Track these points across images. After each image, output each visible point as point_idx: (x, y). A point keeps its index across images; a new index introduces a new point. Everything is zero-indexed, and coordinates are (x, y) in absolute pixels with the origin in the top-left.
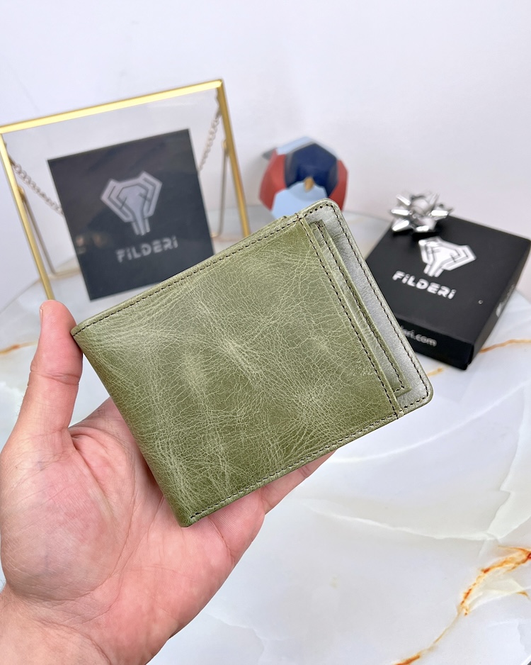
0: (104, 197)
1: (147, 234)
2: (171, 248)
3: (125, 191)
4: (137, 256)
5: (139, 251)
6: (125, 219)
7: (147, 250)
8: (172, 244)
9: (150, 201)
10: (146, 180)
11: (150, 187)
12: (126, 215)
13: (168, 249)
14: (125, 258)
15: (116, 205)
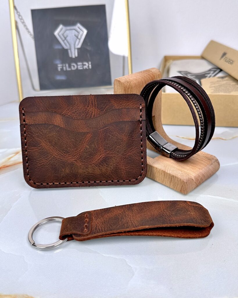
0: (56, 33)
1: (76, 57)
2: (87, 68)
3: (68, 32)
4: (68, 69)
5: (70, 66)
6: (66, 47)
7: (74, 67)
8: (88, 66)
9: (80, 39)
10: (79, 28)
11: (81, 33)
12: (66, 45)
13: (86, 69)
14: (62, 69)
15: (61, 38)
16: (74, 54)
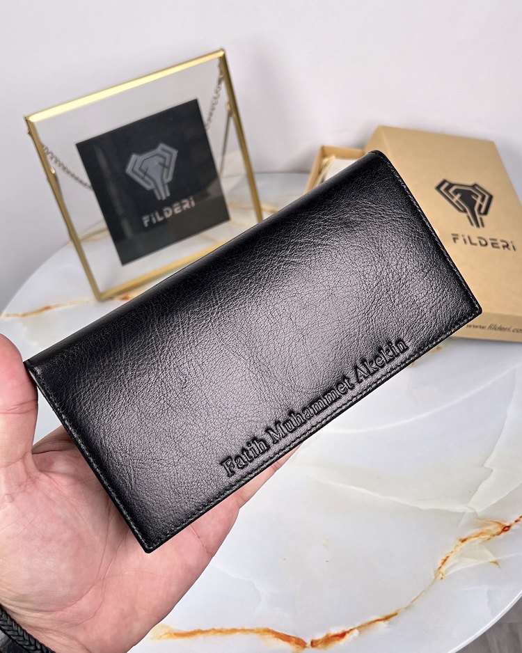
0: (128, 170)
1: (168, 199)
2: (189, 207)
3: (147, 162)
4: (160, 219)
5: (162, 214)
6: (147, 187)
7: (168, 213)
8: (190, 204)
9: (168, 168)
10: (163, 150)
11: (168, 156)
12: (149, 184)
13: (187, 209)
14: (150, 222)
15: (139, 176)
16: (163, 193)
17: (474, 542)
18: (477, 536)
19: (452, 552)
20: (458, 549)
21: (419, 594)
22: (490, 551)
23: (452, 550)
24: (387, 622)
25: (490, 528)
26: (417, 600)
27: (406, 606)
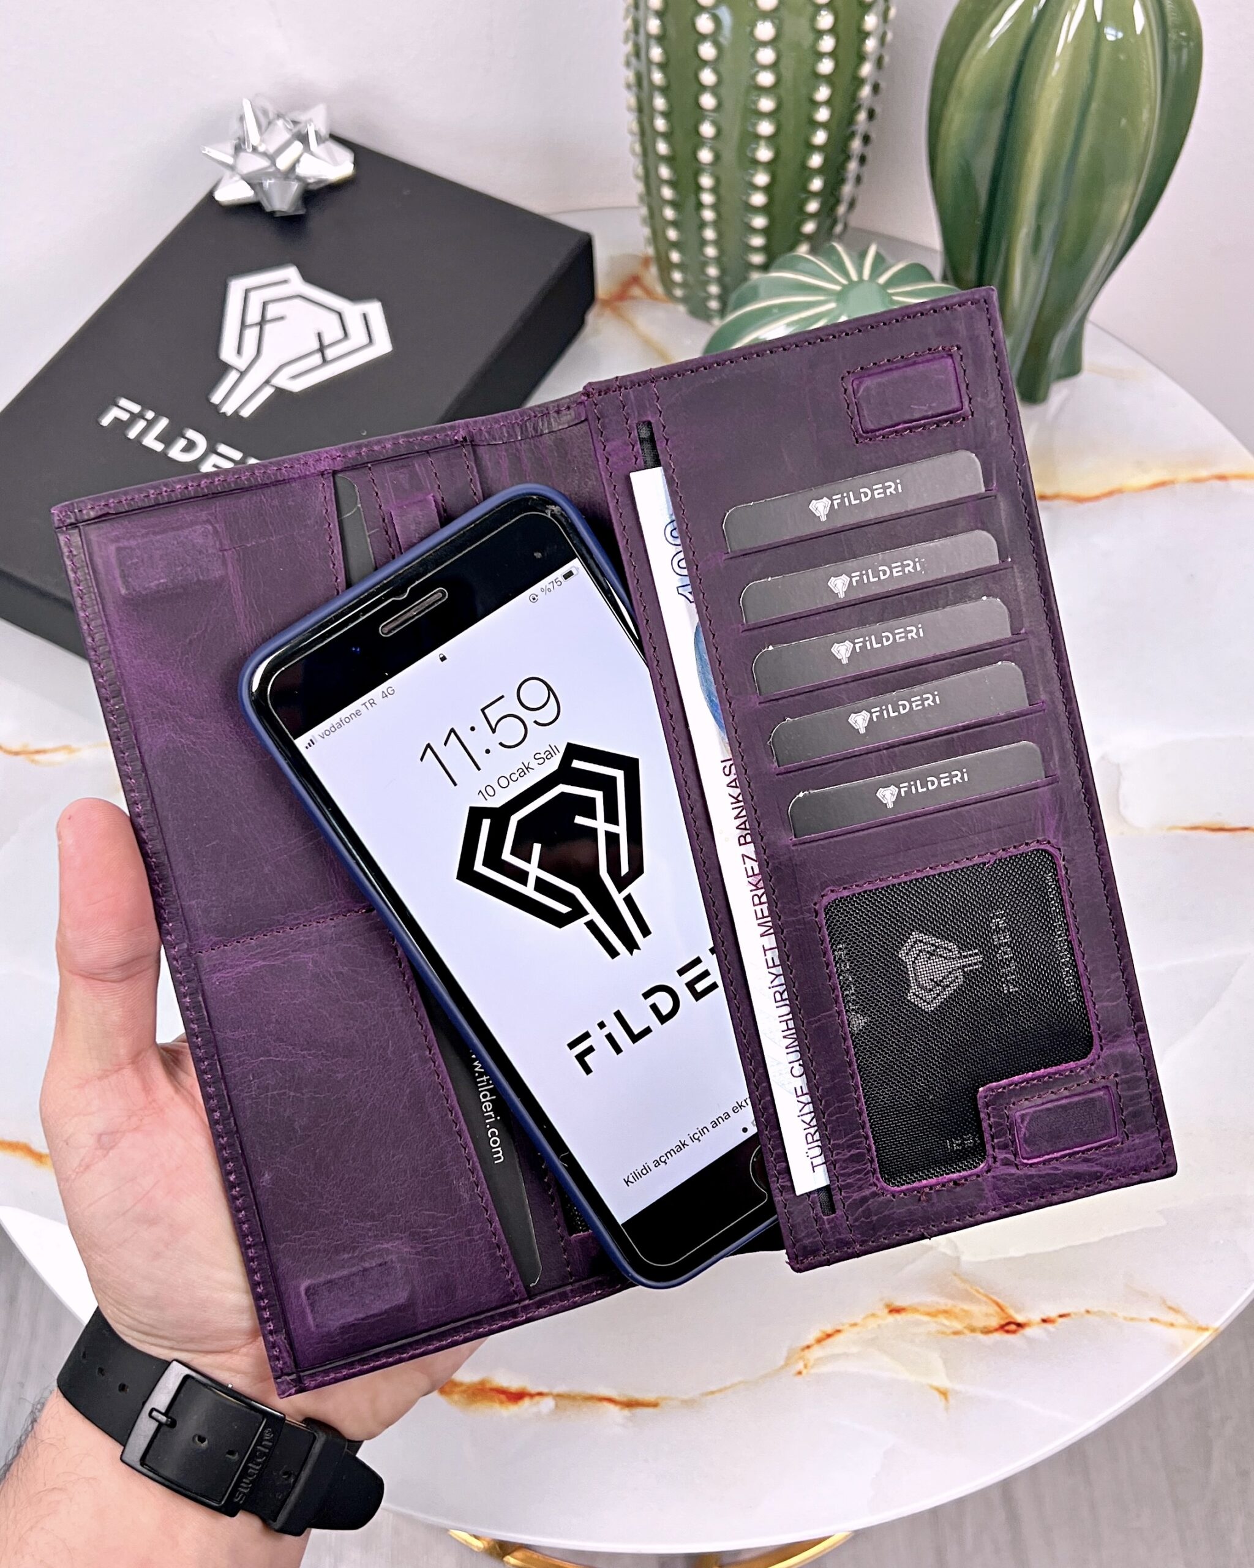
17: (918, 1324)
18: (933, 1314)
19: (855, 1325)
20: (872, 1324)
21: (728, 1384)
22: (945, 1361)
23: (859, 1320)
24: (626, 1412)
25: (974, 1308)
26: (717, 1395)
27: (686, 1397)
